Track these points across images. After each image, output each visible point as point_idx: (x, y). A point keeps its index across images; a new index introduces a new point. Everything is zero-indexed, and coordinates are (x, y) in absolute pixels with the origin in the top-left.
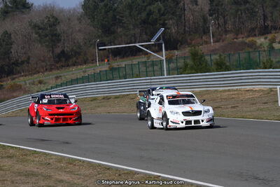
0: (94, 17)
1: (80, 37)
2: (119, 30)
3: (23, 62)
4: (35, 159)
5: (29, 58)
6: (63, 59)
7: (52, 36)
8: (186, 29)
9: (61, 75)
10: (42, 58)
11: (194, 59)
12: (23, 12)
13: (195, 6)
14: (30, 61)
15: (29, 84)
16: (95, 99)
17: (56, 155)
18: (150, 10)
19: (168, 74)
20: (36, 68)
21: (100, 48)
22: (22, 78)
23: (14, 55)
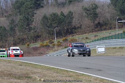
0: (116, 5)
1: (108, 16)
3: (78, 28)
4: (83, 78)
5: (81, 25)
6: (99, 27)
7: (94, 14)
9: (98, 35)
10: (88, 26)
12: (79, 2)
14: (82, 27)
15: (81, 39)
16: (115, 48)
17: (94, 76)
20: (84, 31)
21: (119, 21)
22: (77, 36)
23: (73, 24)
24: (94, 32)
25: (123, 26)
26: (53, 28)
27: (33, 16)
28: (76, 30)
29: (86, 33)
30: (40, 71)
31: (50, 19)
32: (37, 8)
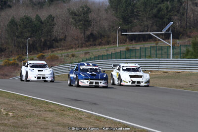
1: (106, 24)
2: (136, 21)
3: (61, 40)
5: (66, 37)
6: (92, 40)
7: (85, 21)
8: (188, 24)
9: (89, 51)
10: (76, 38)
11: (194, 48)
12: (64, 2)
13: (195, 7)
14: (67, 39)
15: (65, 56)
18: (160, 8)
19: (173, 57)
20: (70, 45)
21: (123, 33)
22: (59, 52)
23: (55, 34)
24: (85, 47)
25: (126, 41)
26: (24, 39)
28: (58, 42)
29: (72, 48)
30: (6, 100)
31: (20, 25)
32: (2, 9)
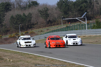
0: (61, 8)
1: (56, 15)
2: (70, 13)
3: (35, 24)
4: (39, 59)
6: (50, 23)
7: (46, 15)
9: (49, 29)
10: (42, 23)
11: (97, 24)
12: (36, 6)
13: (98, 5)
14: (38, 24)
15: (38, 32)
17: (47, 57)
18: (82, 6)
20: (40, 26)
21: (63, 19)
22: (35, 30)
23: (32, 21)
24: (46, 27)
25: (66, 23)
26: (18, 25)
27: (4, 17)
29: (41, 28)
30: (9, 54)
31: (15, 19)
32: (7, 11)
